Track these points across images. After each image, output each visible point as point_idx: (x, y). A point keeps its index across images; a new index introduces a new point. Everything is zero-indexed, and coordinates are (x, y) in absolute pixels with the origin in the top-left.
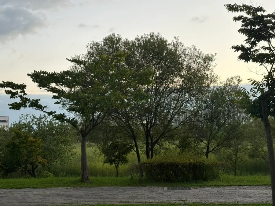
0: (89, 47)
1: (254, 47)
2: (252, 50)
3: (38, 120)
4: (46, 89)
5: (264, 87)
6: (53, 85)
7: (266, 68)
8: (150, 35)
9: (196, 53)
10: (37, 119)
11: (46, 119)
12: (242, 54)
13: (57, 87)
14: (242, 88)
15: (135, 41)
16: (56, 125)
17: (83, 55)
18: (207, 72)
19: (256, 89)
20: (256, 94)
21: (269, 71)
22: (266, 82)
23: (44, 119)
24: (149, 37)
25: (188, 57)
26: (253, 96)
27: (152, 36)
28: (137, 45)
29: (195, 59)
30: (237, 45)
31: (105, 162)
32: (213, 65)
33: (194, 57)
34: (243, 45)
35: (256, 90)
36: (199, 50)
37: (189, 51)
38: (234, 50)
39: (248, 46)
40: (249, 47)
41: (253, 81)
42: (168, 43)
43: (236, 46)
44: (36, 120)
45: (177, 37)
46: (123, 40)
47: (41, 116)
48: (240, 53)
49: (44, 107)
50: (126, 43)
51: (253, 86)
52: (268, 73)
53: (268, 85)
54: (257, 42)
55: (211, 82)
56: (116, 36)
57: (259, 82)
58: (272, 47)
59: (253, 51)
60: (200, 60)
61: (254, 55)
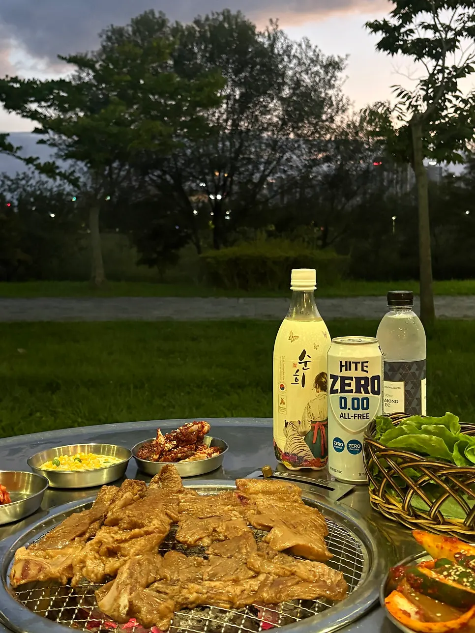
0: (104, 37)
1: (406, 24)
2: (403, 30)
3: (13, 183)
4: (20, 113)
5: (419, 103)
6: (34, 106)
7: (426, 65)
8: (223, 14)
9: (311, 54)
10: (12, 180)
11: (27, 182)
12: (384, 38)
13: (40, 110)
14: (380, 104)
15: (194, 26)
16: (48, 194)
17: (92, 52)
18: (331, 92)
19: (405, 105)
20: (404, 115)
21: (431, 72)
22: (424, 93)
23: (23, 182)
24: (221, 18)
25: (295, 61)
26: (398, 118)
27: (227, 16)
28: (198, 34)
29: (309, 65)
30: (376, 21)
31: (139, 263)
32: (341, 78)
33: (308, 62)
34: (387, 20)
35: (404, 108)
36: (316, 47)
37: (297, 49)
38: (369, 30)
39: (394, 22)
40: (397, 24)
41: (399, 91)
42: (257, 31)
43: (372, 21)
44: (9, 183)
45: (274, 20)
46: (171, 23)
47: (18, 175)
48: (380, 36)
49: (18, 148)
50: (177, 30)
51: (400, 99)
52: (428, 75)
53: (426, 98)
54: (413, 16)
55: (337, 112)
56: (157, 15)
57: (412, 93)
58: (440, 23)
59: (403, 33)
60: (317, 68)
61: (405, 41)
